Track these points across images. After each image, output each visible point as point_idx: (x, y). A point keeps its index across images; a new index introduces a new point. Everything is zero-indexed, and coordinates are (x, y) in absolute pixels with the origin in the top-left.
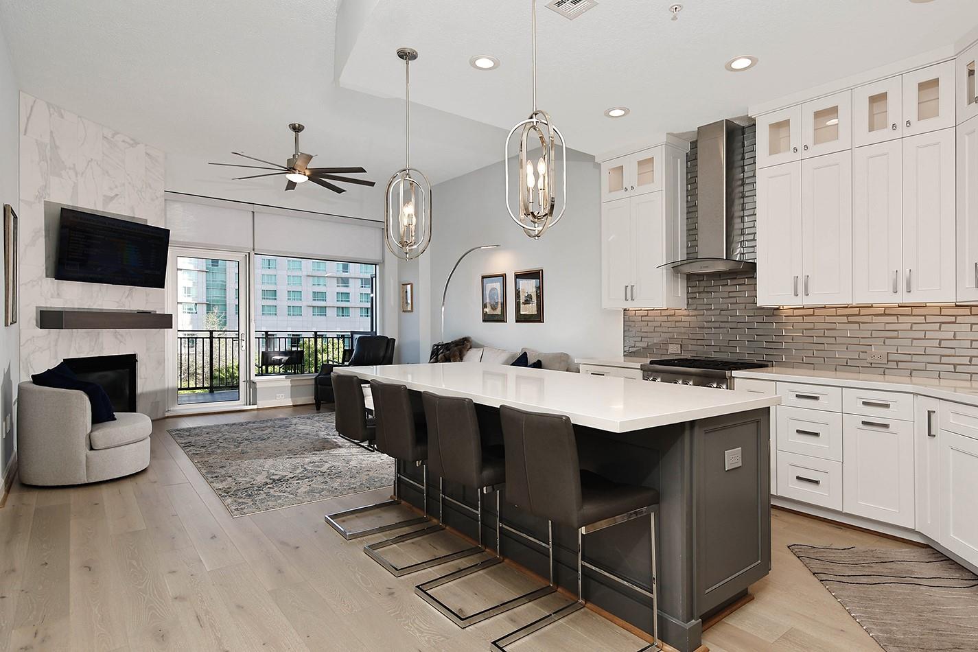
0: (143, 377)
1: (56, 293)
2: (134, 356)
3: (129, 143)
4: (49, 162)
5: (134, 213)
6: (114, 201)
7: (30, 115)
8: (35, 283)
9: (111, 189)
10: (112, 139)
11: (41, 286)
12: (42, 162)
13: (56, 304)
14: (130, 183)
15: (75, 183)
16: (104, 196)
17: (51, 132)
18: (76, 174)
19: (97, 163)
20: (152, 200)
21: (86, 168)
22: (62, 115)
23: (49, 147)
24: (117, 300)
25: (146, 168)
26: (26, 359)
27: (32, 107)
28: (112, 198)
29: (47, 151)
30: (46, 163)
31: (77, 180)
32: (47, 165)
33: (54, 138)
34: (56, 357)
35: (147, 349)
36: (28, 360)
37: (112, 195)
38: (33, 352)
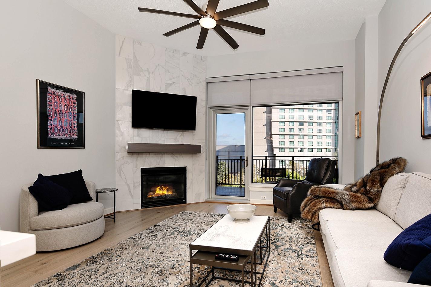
0: (190, 179)
1: (137, 135)
2: (185, 168)
3: (183, 54)
4: (133, 68)
6: (172, 86)
7: (122, 46)
9: (170, 79)
12: (129, 69)
13: (137, 140)
14: (183, 76)
15: (148, 78)
16: (166, 83)
17: (134, 53)
18: (149, 73)
19: (162, 67)
20: (198, 83)
21: (155, 70)
22: (140, 44)
23: (133, 61)
25: (193, 66)
27: (123, 42)
29: (131, 63)
30: (131, 69)
31: (150, 76)
32: (132, 70)
33: (136, 56)
34: (136, 167)
35: (193, 164)
36: (120, 168)
37: (171, 83)
38: (123, 164)
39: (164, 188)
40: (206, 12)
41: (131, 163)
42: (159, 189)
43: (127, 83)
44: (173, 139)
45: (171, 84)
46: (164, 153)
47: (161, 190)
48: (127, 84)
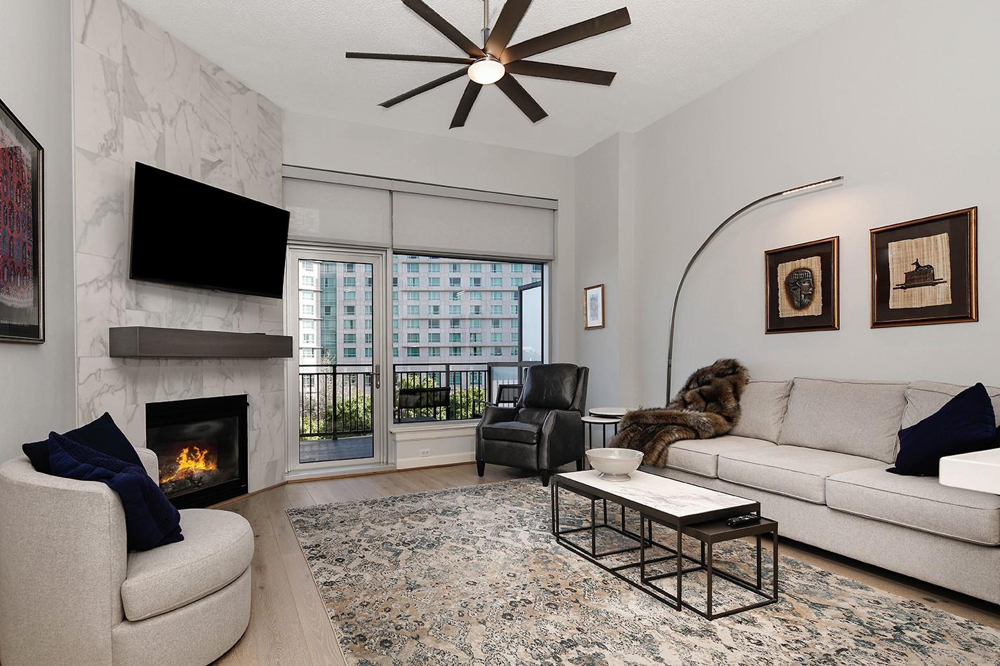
0: (256, 427)
1: (135, 302)
2: (244, 397)
3: (235, 87)
4: (122, 94)
5: (243, 191)
6: (216, 170)
7: (91, 12)
8: (101, 284)
9: (212, 150)
10: (212, 76)
11: (111, 290)
12: (111, 92)
13: (136, 319)
14: (238, 146)
15: (160, 133)
16: (203, 159)
17: (124, 47)
18: (163, 120)
19: (193, 110)
20: (267, 175)
21: (177, 113)
22: (140, 23)
23: (120, 70)
24: (222, 316)
25: (259, 127)
26: (88, 405)
28: (213, 165)
29: (117, 76)
30: (116, 95)
31: (164, 130)
32: (119, 98)
33: (128, 57)
34: (135, 401)
35: (262, 388)
36: (91, 408)
37: (215, 160)
38: (100, 394)
39: (198, 453)
40: (484, 50)
41: (121, 389)
42: (188, 455)
43: (105, 135)
44: (220, 318)
45: (213, 163)
46: (200, 358)
47: (192, 459)
48: (106, 140)
